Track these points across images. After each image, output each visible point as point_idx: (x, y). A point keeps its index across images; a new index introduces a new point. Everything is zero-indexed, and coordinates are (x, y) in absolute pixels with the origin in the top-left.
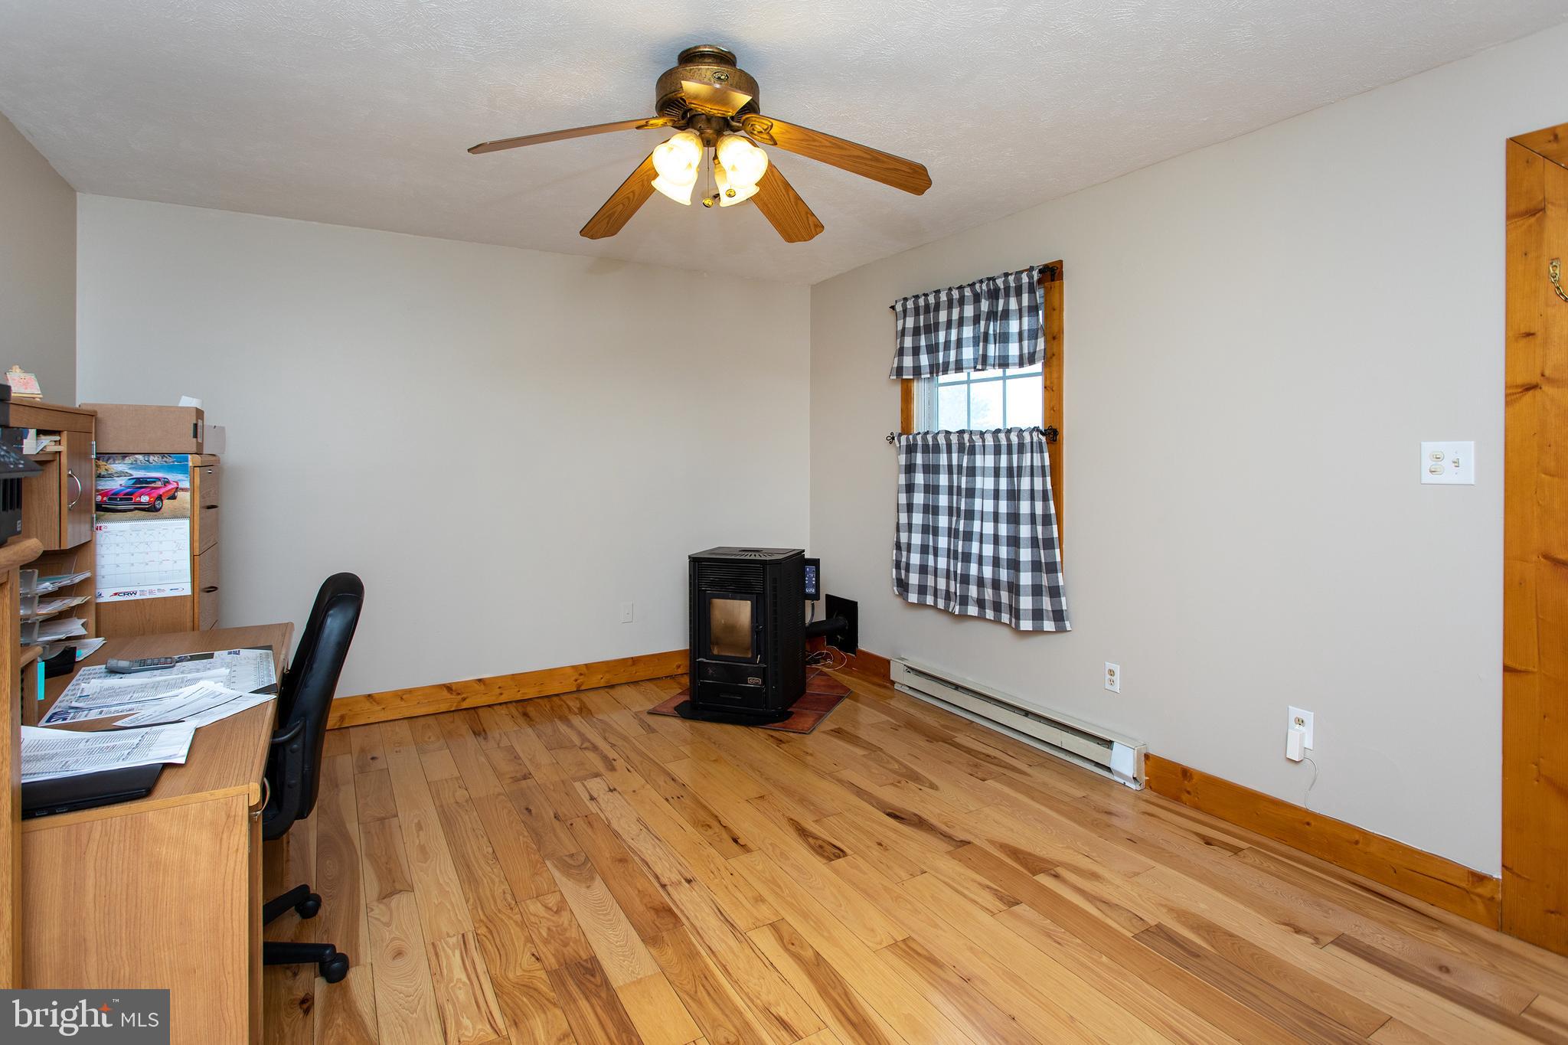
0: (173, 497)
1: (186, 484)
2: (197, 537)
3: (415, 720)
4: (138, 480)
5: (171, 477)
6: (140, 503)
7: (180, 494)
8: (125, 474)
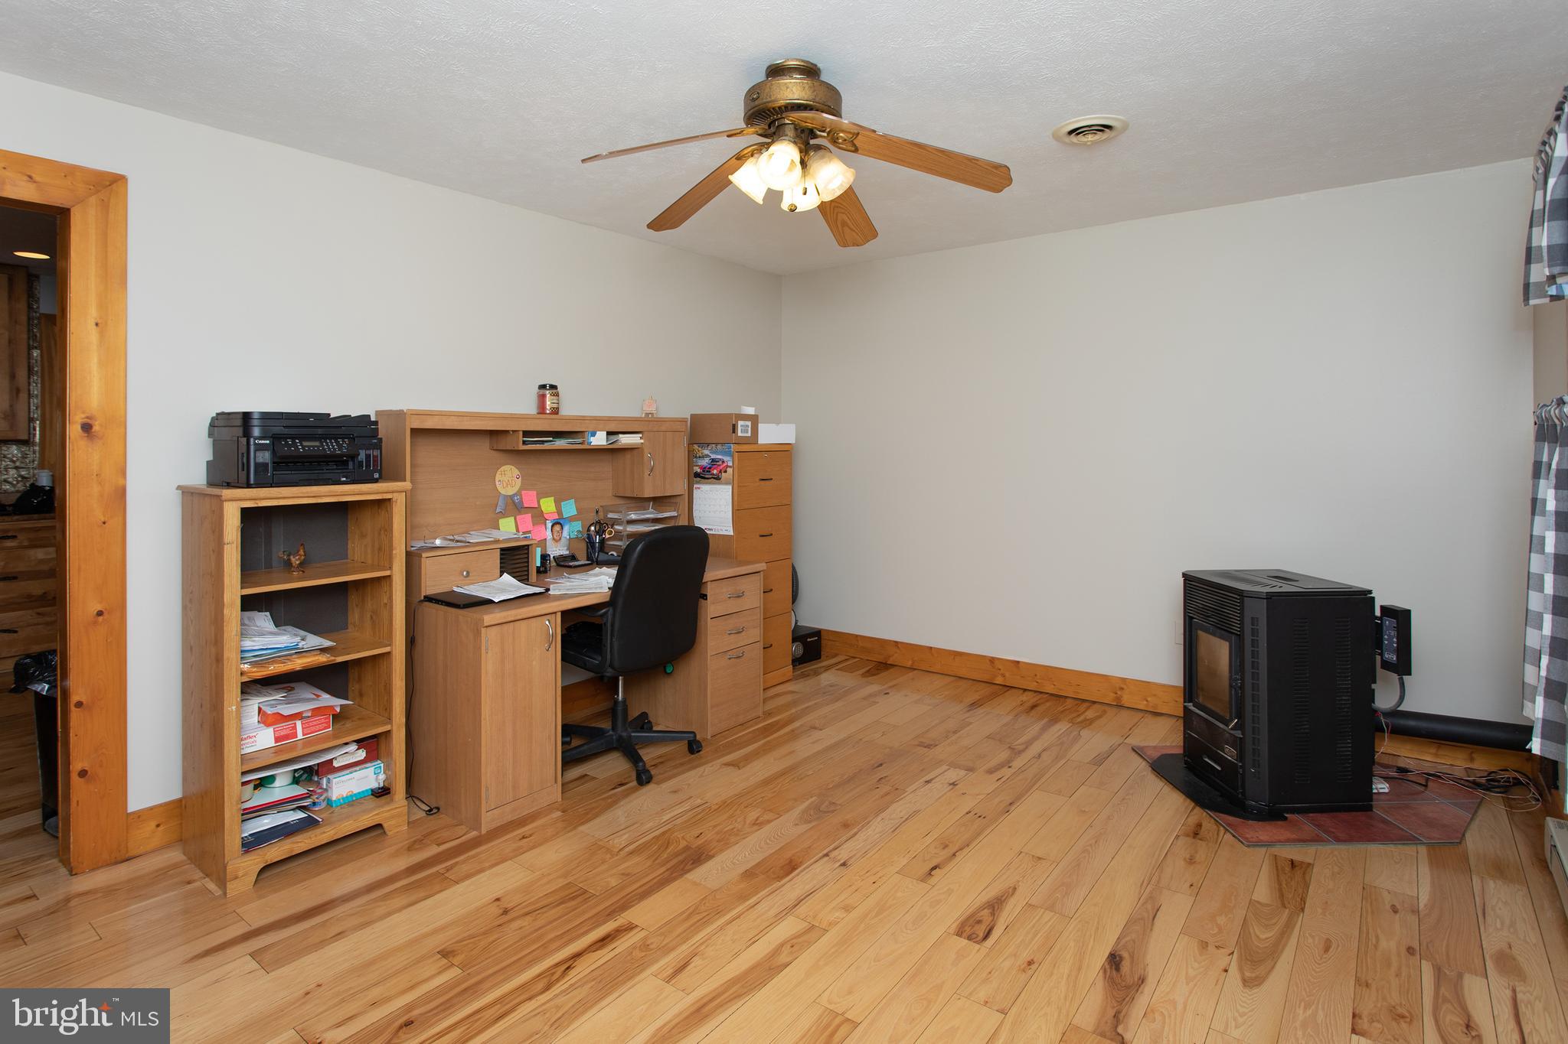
0: (726, 472)
1: (730, 464)
2: (736, 498)
3: (931, 674)
4: (713, 460)
5: (726, 458)
6: (713, 474)
7: (728, 469)
8: (707, 456)
